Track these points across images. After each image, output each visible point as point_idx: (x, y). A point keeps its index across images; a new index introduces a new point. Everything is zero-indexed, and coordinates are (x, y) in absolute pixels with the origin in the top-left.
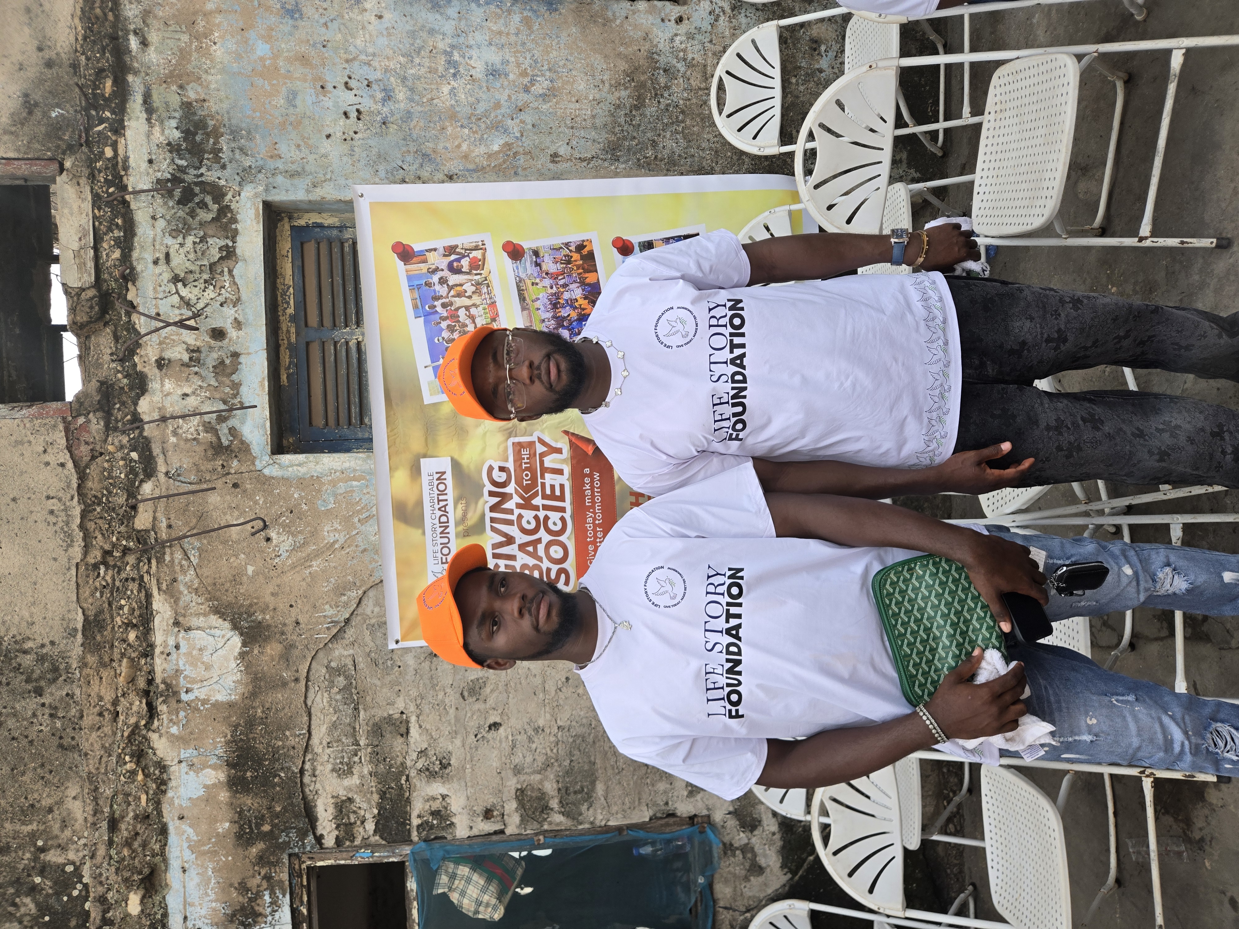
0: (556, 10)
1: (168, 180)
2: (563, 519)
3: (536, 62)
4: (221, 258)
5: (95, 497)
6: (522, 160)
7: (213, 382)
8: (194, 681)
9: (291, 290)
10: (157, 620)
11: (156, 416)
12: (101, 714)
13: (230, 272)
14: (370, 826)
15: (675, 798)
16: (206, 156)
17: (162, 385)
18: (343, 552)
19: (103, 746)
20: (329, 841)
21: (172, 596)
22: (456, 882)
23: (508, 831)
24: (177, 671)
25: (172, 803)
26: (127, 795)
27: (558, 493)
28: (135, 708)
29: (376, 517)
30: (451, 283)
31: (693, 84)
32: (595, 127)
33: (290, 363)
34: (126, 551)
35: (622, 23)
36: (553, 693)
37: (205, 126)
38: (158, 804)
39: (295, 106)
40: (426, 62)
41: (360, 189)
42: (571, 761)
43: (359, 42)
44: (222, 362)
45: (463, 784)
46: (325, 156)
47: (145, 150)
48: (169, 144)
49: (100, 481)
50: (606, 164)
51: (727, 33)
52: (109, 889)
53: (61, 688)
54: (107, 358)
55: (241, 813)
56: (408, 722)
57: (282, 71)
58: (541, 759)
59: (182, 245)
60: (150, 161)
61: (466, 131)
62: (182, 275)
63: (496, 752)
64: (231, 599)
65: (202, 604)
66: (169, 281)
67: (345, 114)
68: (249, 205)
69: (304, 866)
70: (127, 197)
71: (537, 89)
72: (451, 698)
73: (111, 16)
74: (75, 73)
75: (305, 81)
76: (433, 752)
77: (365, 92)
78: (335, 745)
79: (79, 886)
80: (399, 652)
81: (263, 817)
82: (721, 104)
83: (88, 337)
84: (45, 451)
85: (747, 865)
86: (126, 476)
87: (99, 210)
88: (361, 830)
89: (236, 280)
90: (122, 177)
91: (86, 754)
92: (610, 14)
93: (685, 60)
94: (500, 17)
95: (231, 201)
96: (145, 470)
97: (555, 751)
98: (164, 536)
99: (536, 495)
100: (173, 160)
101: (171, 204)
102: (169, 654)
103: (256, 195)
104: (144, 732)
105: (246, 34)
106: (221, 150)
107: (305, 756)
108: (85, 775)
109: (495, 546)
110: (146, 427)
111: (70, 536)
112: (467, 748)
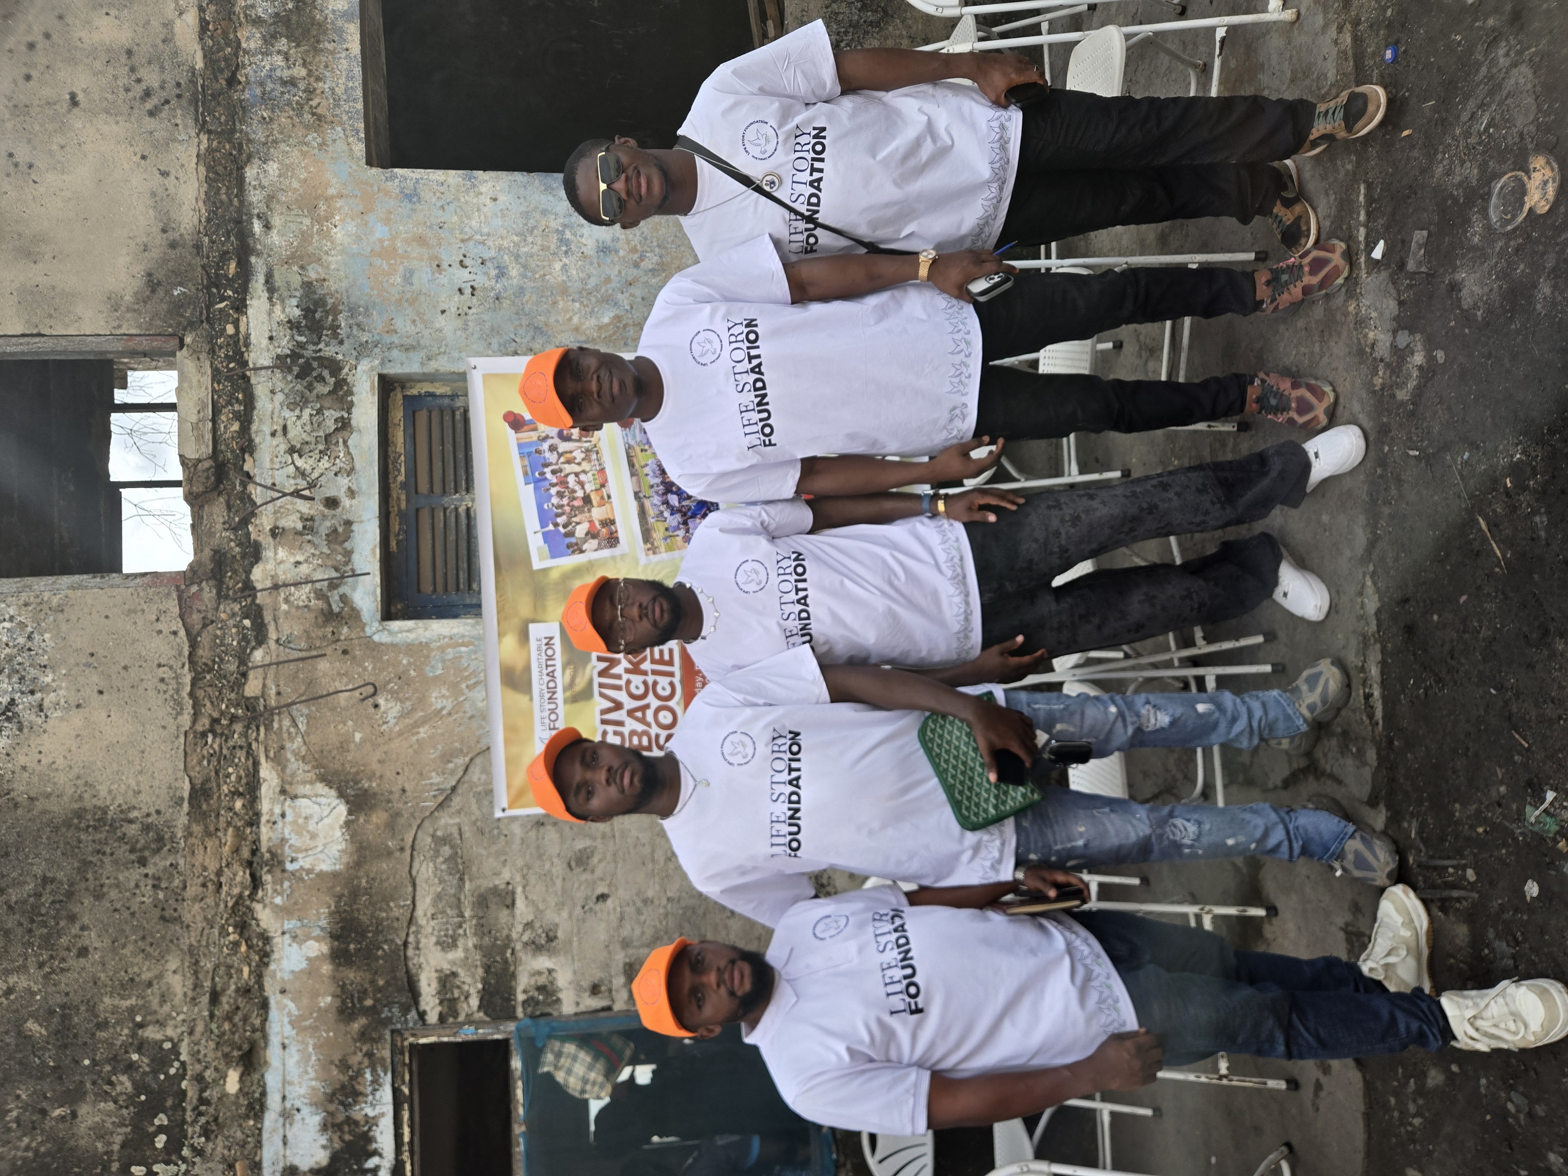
1: (287, 356)
2: (672, 684)
3: (645, 239)
4: (336, 429)
5: (206, 664)
6: (631, 331)
7: (326, 550)
8: (299, 850)
9: (403, 458)
10: (264, 789)
11: (269, 584)
12: (204, 885)
13: (345, 442)
14: (474, 1002)
16: (325, 332)
17: (276, 554)
18: (451, 719)
19: (205, 918)
20: (432, 1018)
21: (279, 764)
22: (563, 1060)
23: (616, 1008)
24: (282, 840)
25: (274, 976)
26: (230, 967)
27: (666, 657)
28: (238, 879)
29: (484, 683)
30: (560, 450)
33: (400, 530)
36: (663, 862)
37: (325, 304)
38: (260, 977)
39: (411, 284)
40: (539, 241)
41: (473, 361)
43: (474, 223)
44: (335, 531)
45: (570, 957)
46: (440, 330)
47: (266, 328)
48: (289, 321)
49: (211, 649)
52: (206, 1068)
53: (165, 859)
54: (219, 527)
55: (343, 987)
56: (513, 893)
57: (400, 251)
58: (649, 932)
59: (299, 417)
60: (271, 338)
61: (577, 305)
62: (298, 446)
64: (338, 766)
65: (309, 772)
66: (285, 453)
67: (460, 290)
68: (365, 378)
69: (406, 1043)
70: (248, 373)
71: (647, 264)
72: (559, 868)
73: (236, 202)
74: (198, 253)
75: (422, 260)
76: (539, 924)
77: (478, 269)
78: (440, 916)
79: (176, 1064)
80: (506, 821)
81: (365, 992)
83: (201, 507)
84: (158, 620)
86: (238, 643)
87: (219, 384)
88: (465, 1006)
89: (351, 450)
90: (242, 353)
91: (188, 926)
95: (347, 375)
96: (256, 638)
97: (664, 923)
98: (273, 703)
99: (644, 659)
100: (292, 337)
101: (289, 378)
102: (274, 823)
103: (372, 369)
104: (248, 903)
105: (366, 217)
106: (339, 327)
107: (408, 927)
108: (185, 948)
109: (604, 712)
110: (259, 594)
111: (179, 704)
112: (574, 921)
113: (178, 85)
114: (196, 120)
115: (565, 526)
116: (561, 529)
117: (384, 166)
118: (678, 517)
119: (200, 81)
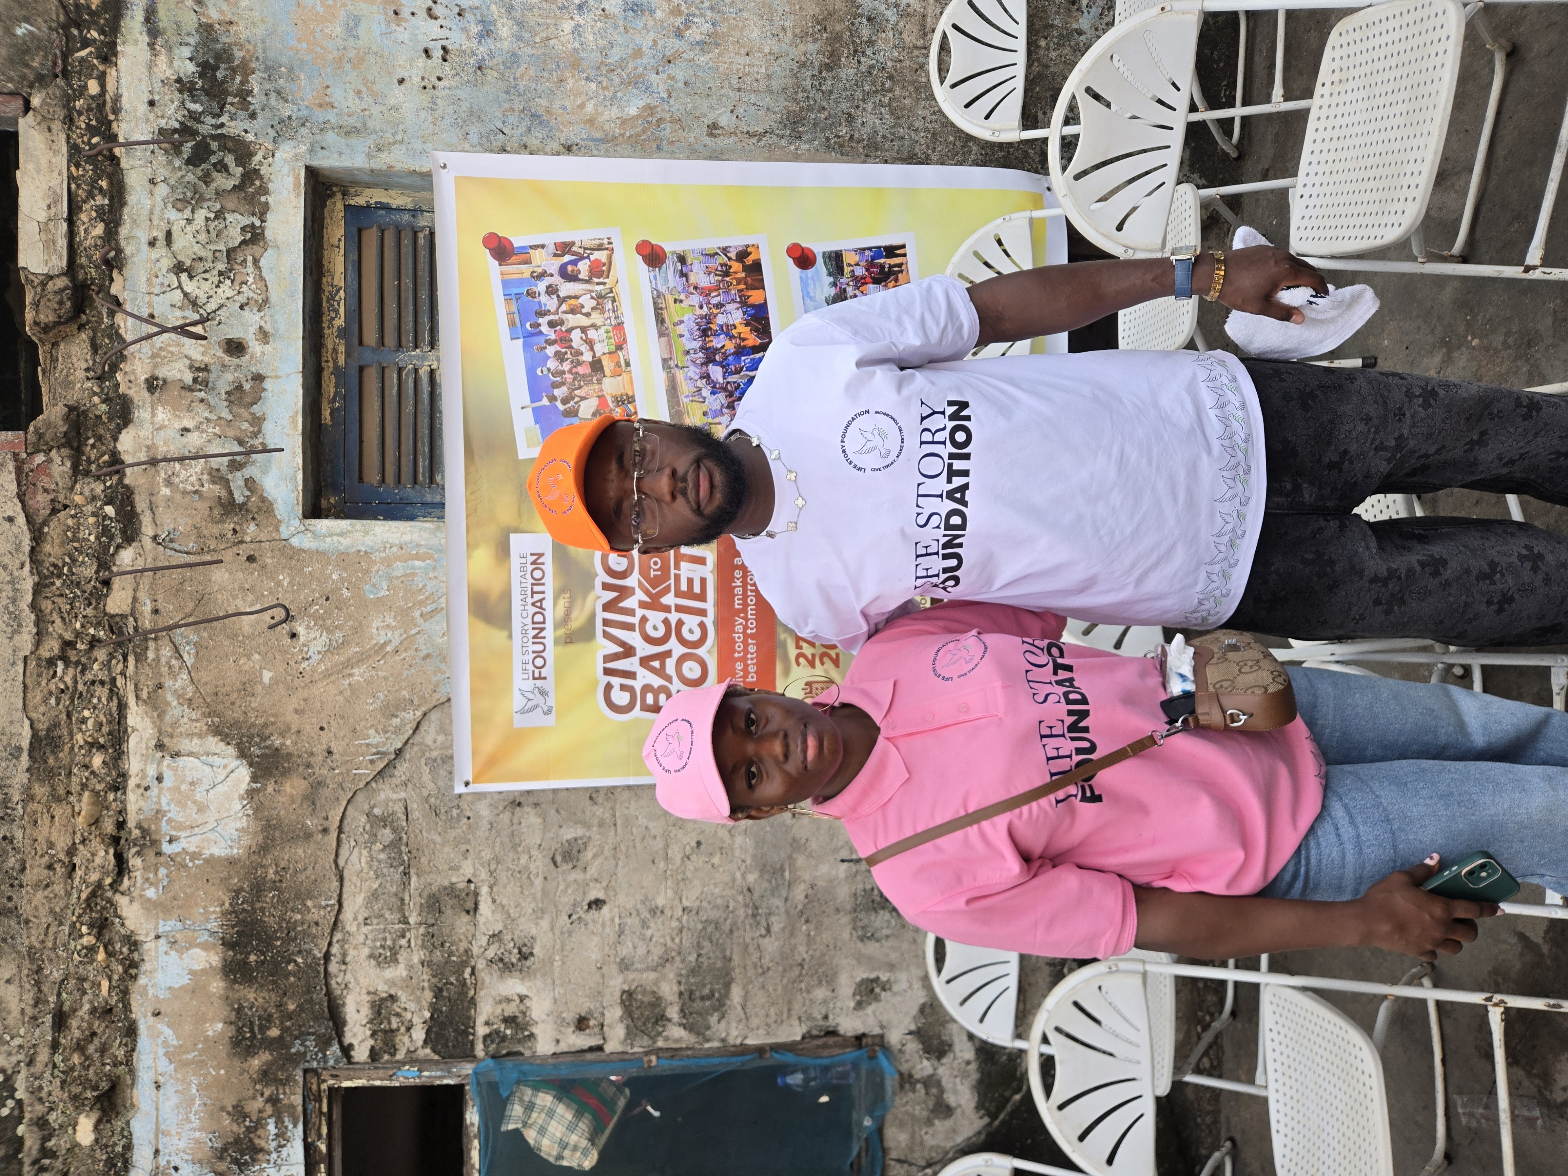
1: (175, 131)
2: (702, 625)
4: (244, 242)
5: (55, 565)
6: (667, 131)
7: (226, 414)
8: (181, 827)
9: (342, 293)
10: (133, 740)
11: (143, 457)
12: (50, 867)
13: (256, 262)
14: (419, 1034)
15: (838, 1010)
16: (230, 99)
17: (154, 415)
18: (397, 658)
19: (52, 911)
20: (361, 1054)
21: (155, 708)
22: (534, 1115)
23: (609, 1048)
24: (158, 812)
25: (144, 993)
26: (83, 979)
27: (697, 589)
28: (98, 860)
29: (445, 612)
30: (562, 294)
31: (907, 40)
32: (769, 91)
33: (336, 393)
34: (94, 642)
36: (678, 862)
37: (230, 58)
38: (125, 994)
39: (357, 37)
41: (443, 157)
42: (699, 955)
44: (240, 388)
45: (549, 981)
46: (395, 108)
47: (144, 87)
48: (179, 81)
49: (62, 544)
50: (783, 142)
52: (51, 1109)
54: (80, 374)
55: (239, 1011)
56: (476, 894)
58: (657, 952)
59: (189, 221)
60: (152, 103)
62: (188, 263)
63: (596, 940)
64: (238, 715)
65: (197, 721)
66: (168, 271)
67: (426, 51)
68: (286, 169)
69: (324, 1086)
70: (117, 151)
71: (694, 34)
72: (539, 863)
75: (372, 3)
76: (509, 937)
77: (454, 23)
78: (375, 921)
79: (10, 1103)
80: (469, 798)
81: (269, 1018)
82: (943, 70)
83: (54, 344)
85: (931, 1104)
86: (98, 538)
87: (77, 168)
88: (406, 1039)
89: (264, 274)
90: (110, 122)
91: (27, 922)
93: (897, 6)
95: (261, 163)
96: (123, 532)
97: (677, 940)
98: (147, 623)
99: (667, 590)
100: (183, 103)
101: (177, 163)
102: (147, 789)
103: (296, 157)
104: (109, 894)
106: (250, 92)
107: (332, 936)
108: (24, 950)
109: (608, 658)
110: (128, 471)
111: (16, 618)
112: (557, 933)
115: (565, 401)
116: (559, 404)
118: (721, 397)
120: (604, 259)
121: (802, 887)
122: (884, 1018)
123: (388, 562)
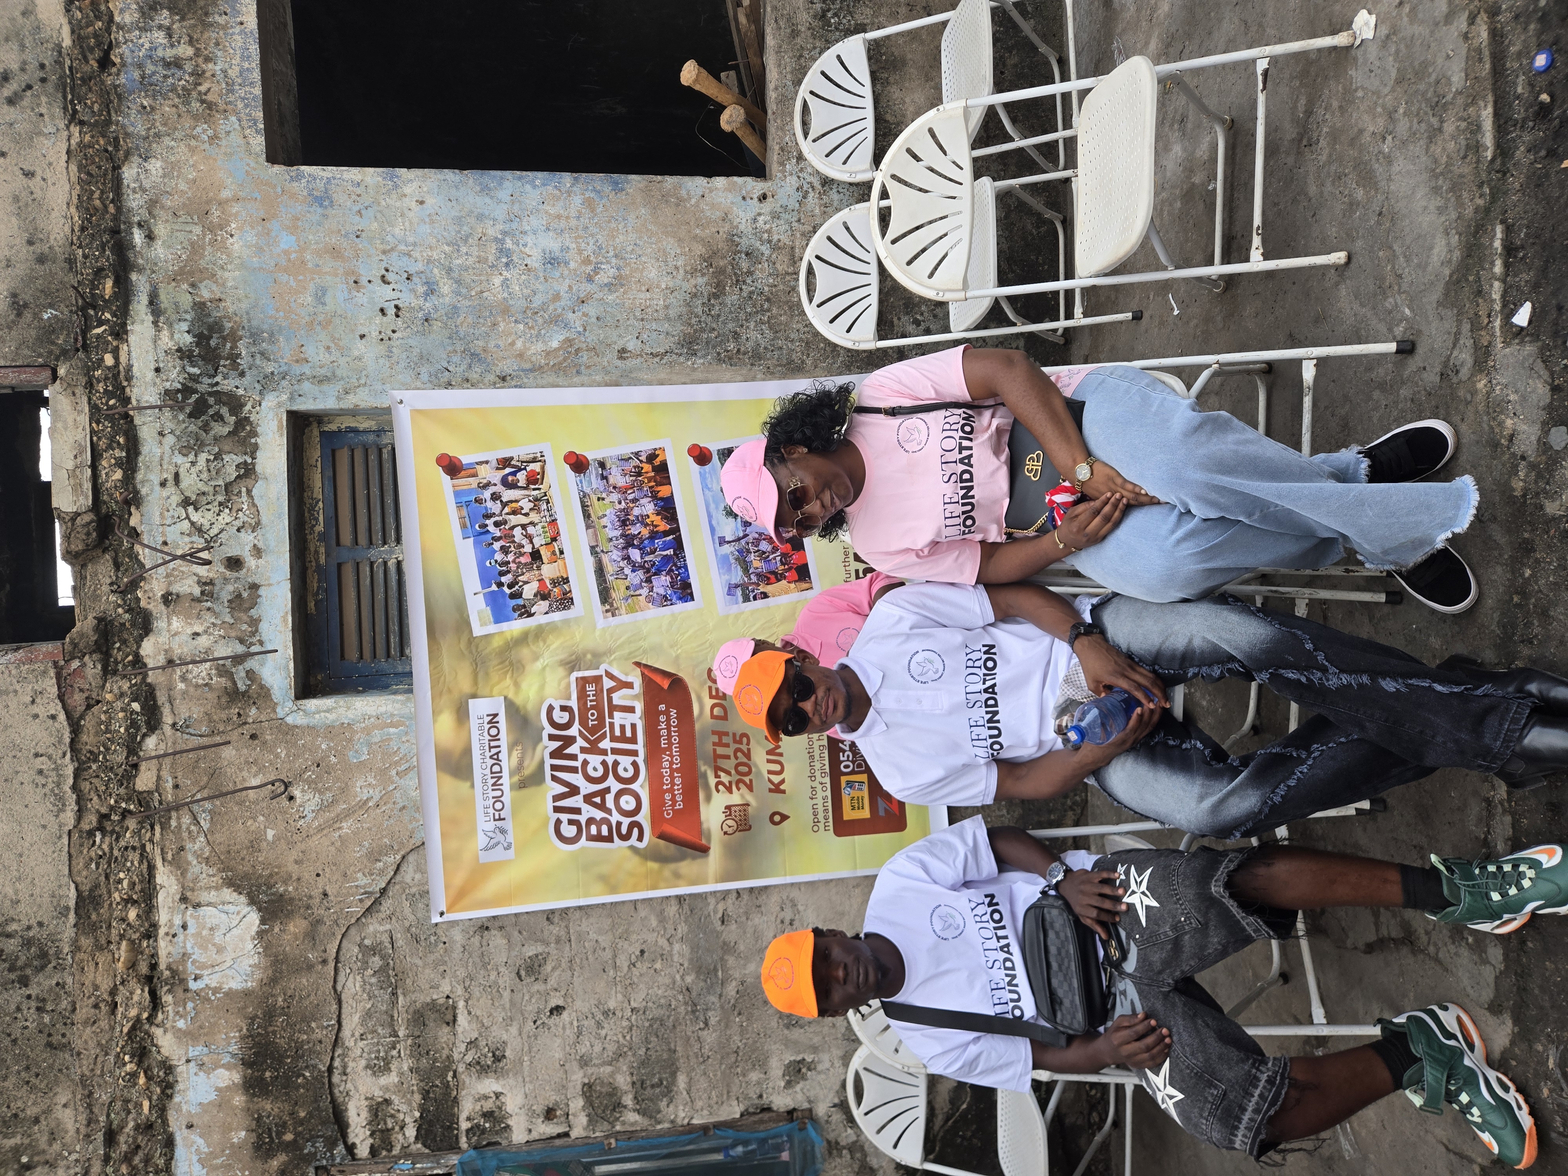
0: (622, 190)
1: (178, 391)
3: (600, 248)
4: (238, 477)
5: (91, 752)
6: (585, 357)
7: (228, 619)
8: (204, 967)
9: (321, 504)
10: (161, 897)
11: (161, 660)
12: (96, 1006)
13: (249, 492)
14: (411, 1132)
15: (770, 1090)
16: (222, 362)
17: (169, 624)
18: (378, 811)
19: (99, 1044)
20: (363, 1151)
21: (179, 868)
23: (574, 1134)
24: (184, 955)
25: (179, 1110)
26: (127, 1101)
27: (629, 734)
28: (136, 998)
29: (416, 769)
30: (504, 500)
31: (780, 268)
32: (668, 319)
33: (319, 588)
34: (125, 813)
35: (698, 202)
36: (626, 969)
37: (221, 329)
38: (163, 1111)
39: (324, 304)
40: (475, 251)
41: (398, 394)
42: (647, 1049)
43: (397, 231)
44: (239, 596)
45: (520, 1079)
46: (358, 358)
47: (151, 357)
48: (179, 350)
49: (97, 734)
50: (682, 359)
51: (817, 211)
53: (50, 977)
54: (106, 588)
55: (259, 1120)
56: (454, 1008)
57: (310, 265)
58: (611, 1048)
59: (193, 463)
60: (157, 370)
62: (194, 497)
63: (558, 1041)
64: (247, 868)
65: (213, 876)
66: (178, 505)
67: (382, 310)
68: (271, 415)
70: (131, 412)
71: (602, 278)
72: (506, 978)
73: (112, 209)
74: (71, 269)
75: (336, 275)
76: (484, 1043)
77: (403, 285)
78: (369, 1037)
80: (444, 926)
81: (284, 1125)
82: (811, 290)
83: (84, 566)
84: (33, 702)
85: (856, 1167)
86: (126, 730)
87: (98, 424)
88: (400, 1137)
89: (256, 501)
90: (124, 388)
91: (79, 1054)
92: (683, 193)
93: (769, 242)
94: (558, 199)
95: (250, 412)
96: (148, 723)
97: (628, 1038)
98: (170, 798)
99: (603, 736)
100: (184, 368)
101: (181, 417)
102: (174, 936)
103: (279, 405)
104: (147, 1027)
105: (267, 224)
106: (239, 355)
107: (333, 1051)
108: (77, 1078)
109: (556, 798)
110: (150, 672)
111: (61, 798)
112: (525, 1037)
113: (42, 66)
114: (65, 109)
115: (510, 586)
116: (505, 589)
117: (290, 163)
118: (640, 574)
119: (68, 62)
120: (538, 470)
121: (734, 983)
122: (811, 1094)
123: (367, 731)
